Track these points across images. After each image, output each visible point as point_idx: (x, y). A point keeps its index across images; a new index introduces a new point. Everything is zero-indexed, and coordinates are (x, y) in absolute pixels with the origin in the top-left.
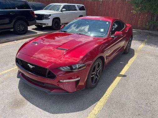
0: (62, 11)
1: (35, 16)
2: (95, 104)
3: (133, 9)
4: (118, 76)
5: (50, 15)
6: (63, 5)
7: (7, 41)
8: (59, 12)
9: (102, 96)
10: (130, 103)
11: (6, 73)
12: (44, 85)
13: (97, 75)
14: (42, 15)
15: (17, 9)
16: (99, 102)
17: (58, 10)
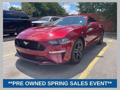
0: (50, 21)
1: (32, 25)
2: (79, 74)
3: (101, 18)
4: (96, 57)
5: (42, 23)
6: (51, 17)
7: (11, 40)
8: (48, 22)
9: (85, 69)
10: (111, 73)
11: (7, 56)
12: (36, 59)
13: (79, 53)
14: (37, 23)
15: (20, 19)
16: (82, 73)
17: (48, 20)
